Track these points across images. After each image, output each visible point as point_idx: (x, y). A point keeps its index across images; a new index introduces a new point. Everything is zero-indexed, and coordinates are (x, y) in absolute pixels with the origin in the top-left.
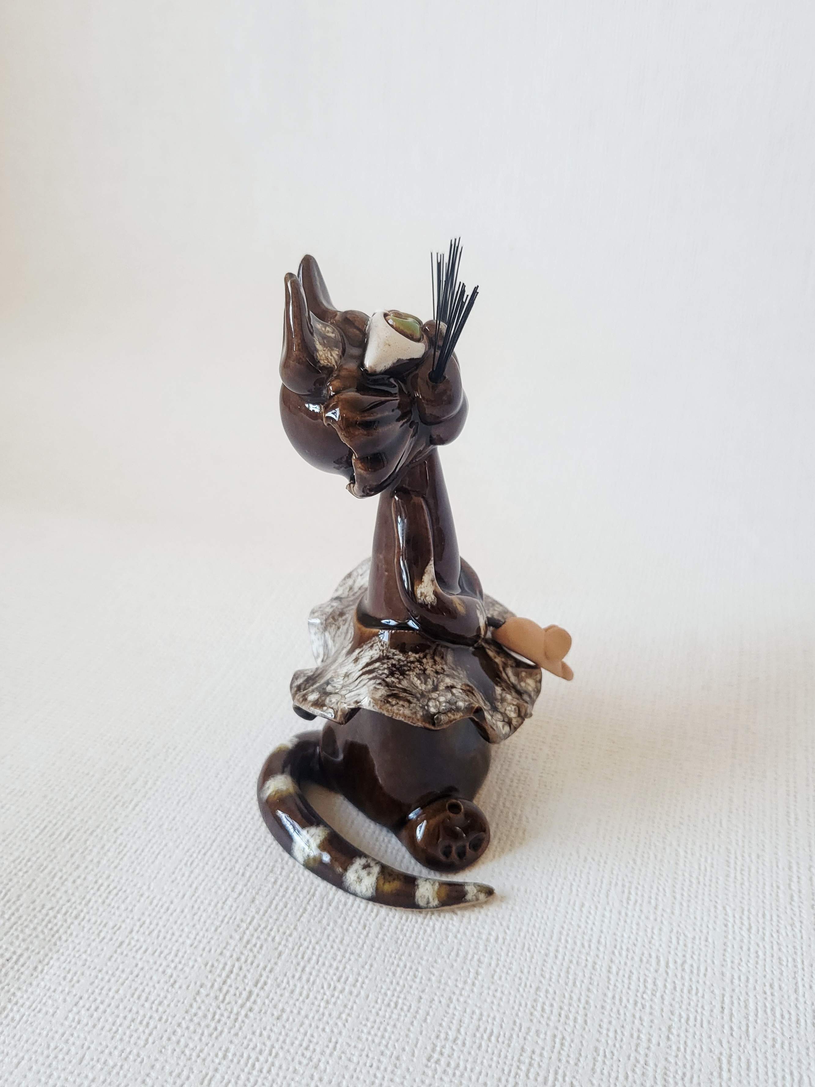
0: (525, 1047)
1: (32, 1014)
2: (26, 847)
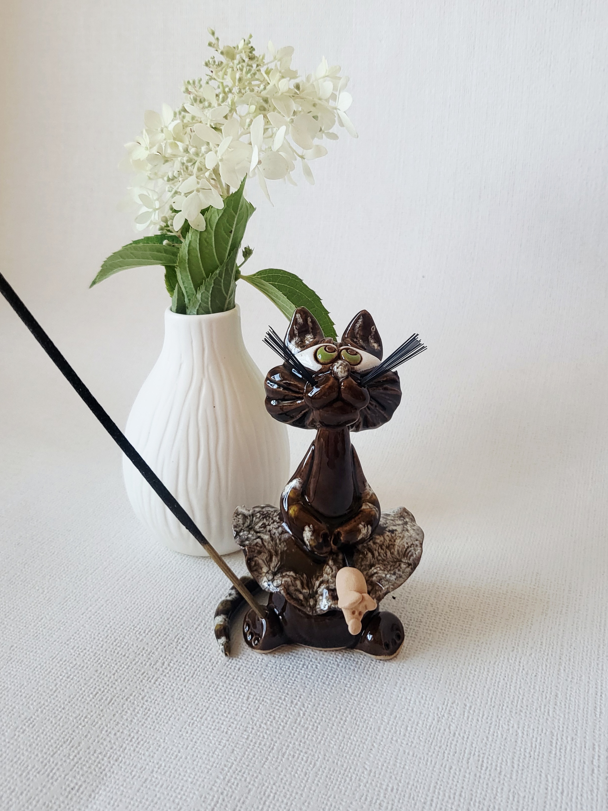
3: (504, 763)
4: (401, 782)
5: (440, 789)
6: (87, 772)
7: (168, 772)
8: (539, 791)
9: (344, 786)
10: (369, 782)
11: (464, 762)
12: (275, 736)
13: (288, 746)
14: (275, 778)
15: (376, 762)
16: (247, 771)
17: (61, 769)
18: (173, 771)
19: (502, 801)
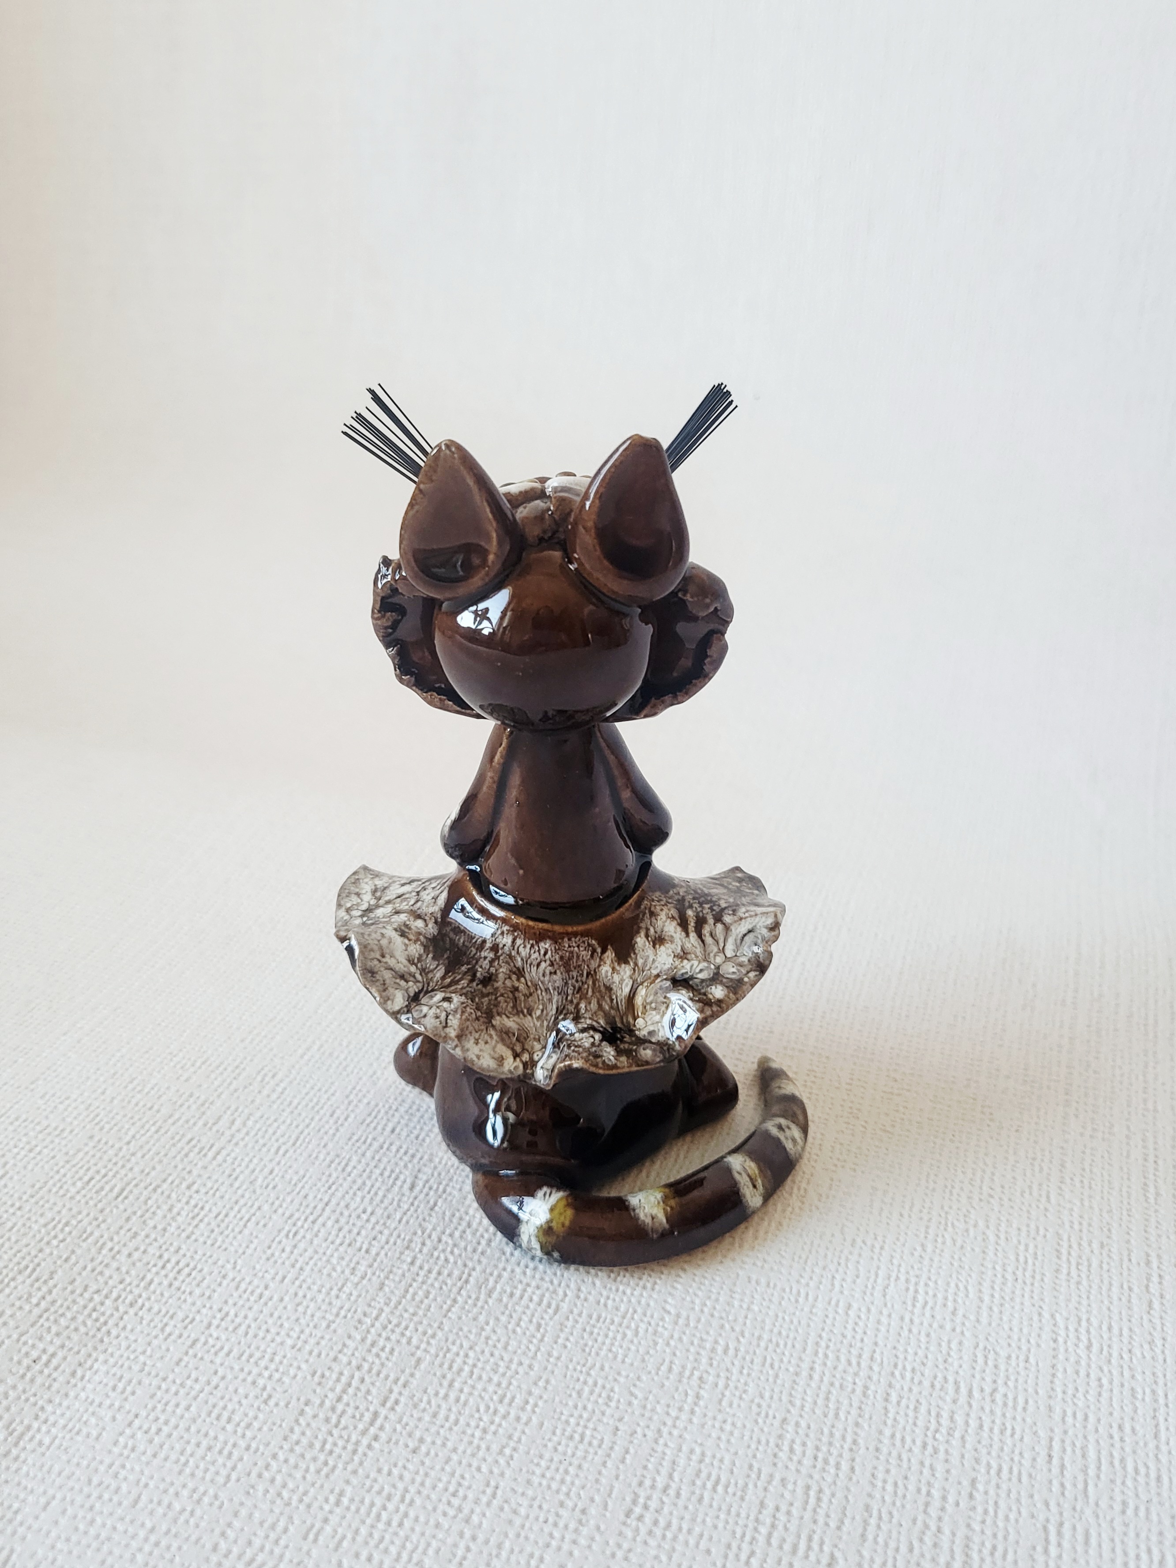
0: (767, 1501)
1: (68, 1436)
2: (64, 1206)
3: (961, 1295)
4: (743, 1337)
5: (828, 1347)
6: (67, 1327)
7: (243, 1328)
8: (1038, 1345)
9: (621, 1347)
10: (676, 1336)
11: (877, 1294)
12: (471, 1259)
13: (500, 1276)
14: (472, 1337)
15: (688, 1299)
16: (412, 1326)
17: (12, 1323)
18: (253, 1325)
19: (961, 1366)
